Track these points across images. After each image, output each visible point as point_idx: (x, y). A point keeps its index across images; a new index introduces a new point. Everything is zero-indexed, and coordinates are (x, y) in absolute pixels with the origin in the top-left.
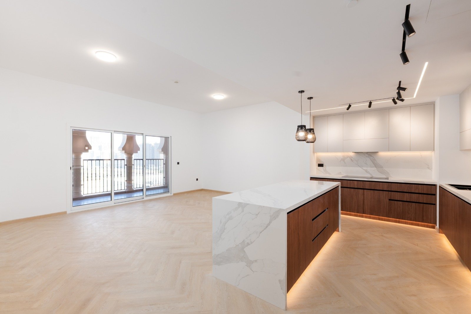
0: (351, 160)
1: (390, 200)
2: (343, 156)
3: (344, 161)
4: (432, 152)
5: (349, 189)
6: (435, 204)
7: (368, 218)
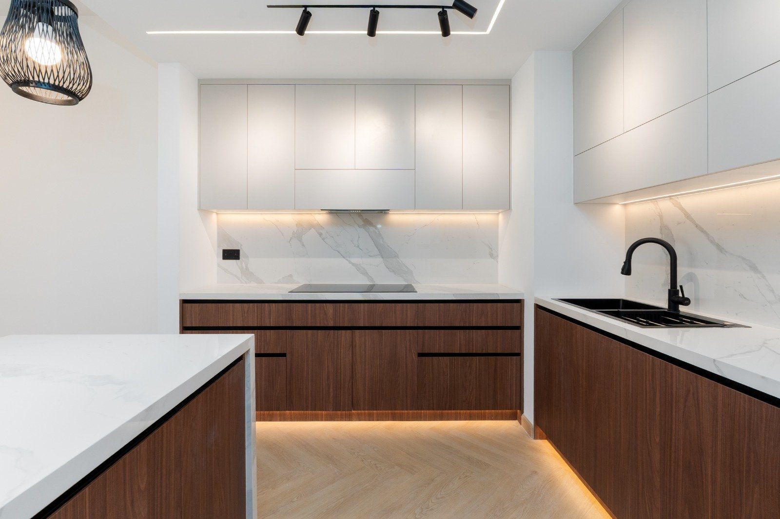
0: (320, 234)
1: (420, 355)
2: (297, 224)
3: (300, 241)
4: (498, 214)
5: (310, 332)
6: (519, 355)
7: (365, 420)
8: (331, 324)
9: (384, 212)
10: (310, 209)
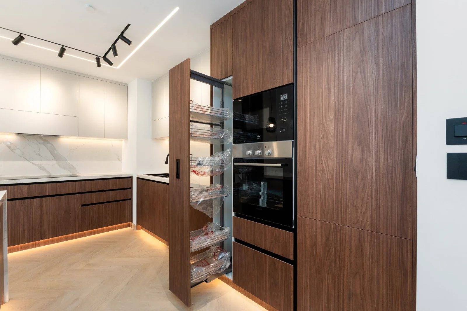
1: (83, 205)
4: (122, 141)
5: (10, 202)
6: (131, 199)
7: (49, 244)
8: (26, 196)
9: (57, 136)
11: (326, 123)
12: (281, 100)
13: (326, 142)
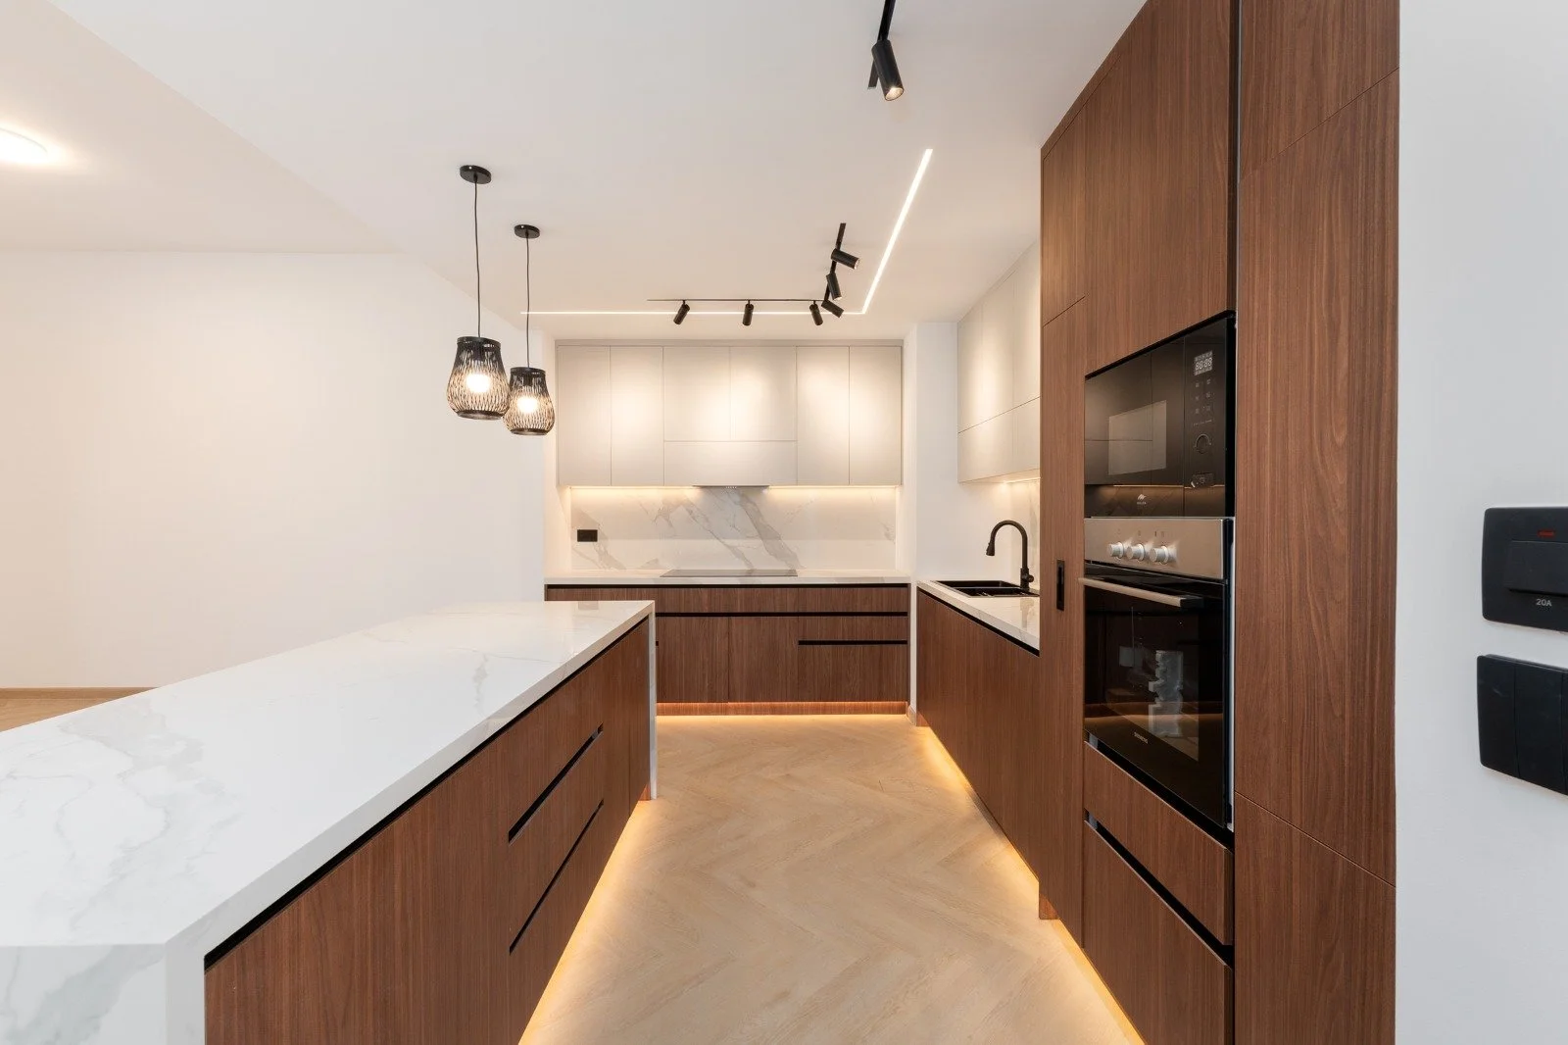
1: (801, 643)
2: (663, 501)
3: (667, 520)
4: (890, 489)
5: (683, 618)
6: (904, 642)
7: (743, 714)
8: (706, 610)
10: (681, 484)
11: (1323, 461)
12: (1196, 374)
13: (1321, 534)
